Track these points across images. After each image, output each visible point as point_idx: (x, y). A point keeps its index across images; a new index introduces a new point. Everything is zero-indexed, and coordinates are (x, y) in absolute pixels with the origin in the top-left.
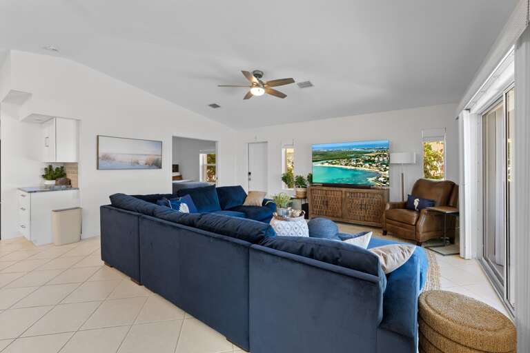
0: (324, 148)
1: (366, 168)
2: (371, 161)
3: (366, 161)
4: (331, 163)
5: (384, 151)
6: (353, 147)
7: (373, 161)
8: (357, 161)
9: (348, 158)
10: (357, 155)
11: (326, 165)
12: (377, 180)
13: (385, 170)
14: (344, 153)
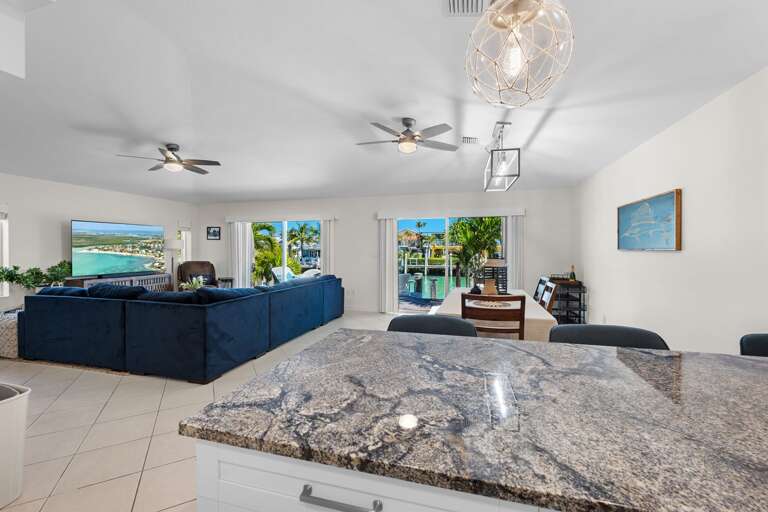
0: (94, 231)
1: (143, 254)
2: (147, 248)
3: (142, 248)
4: (103, 249)
5: (159, 238)
6: (129, 232)
7: (149, 248)
8: (134, 247)
9: (123, 244)
10: (134, 241)
11: (96, 251)
12: (153, 266)
13: (160, 256)
14: (118, 238)
